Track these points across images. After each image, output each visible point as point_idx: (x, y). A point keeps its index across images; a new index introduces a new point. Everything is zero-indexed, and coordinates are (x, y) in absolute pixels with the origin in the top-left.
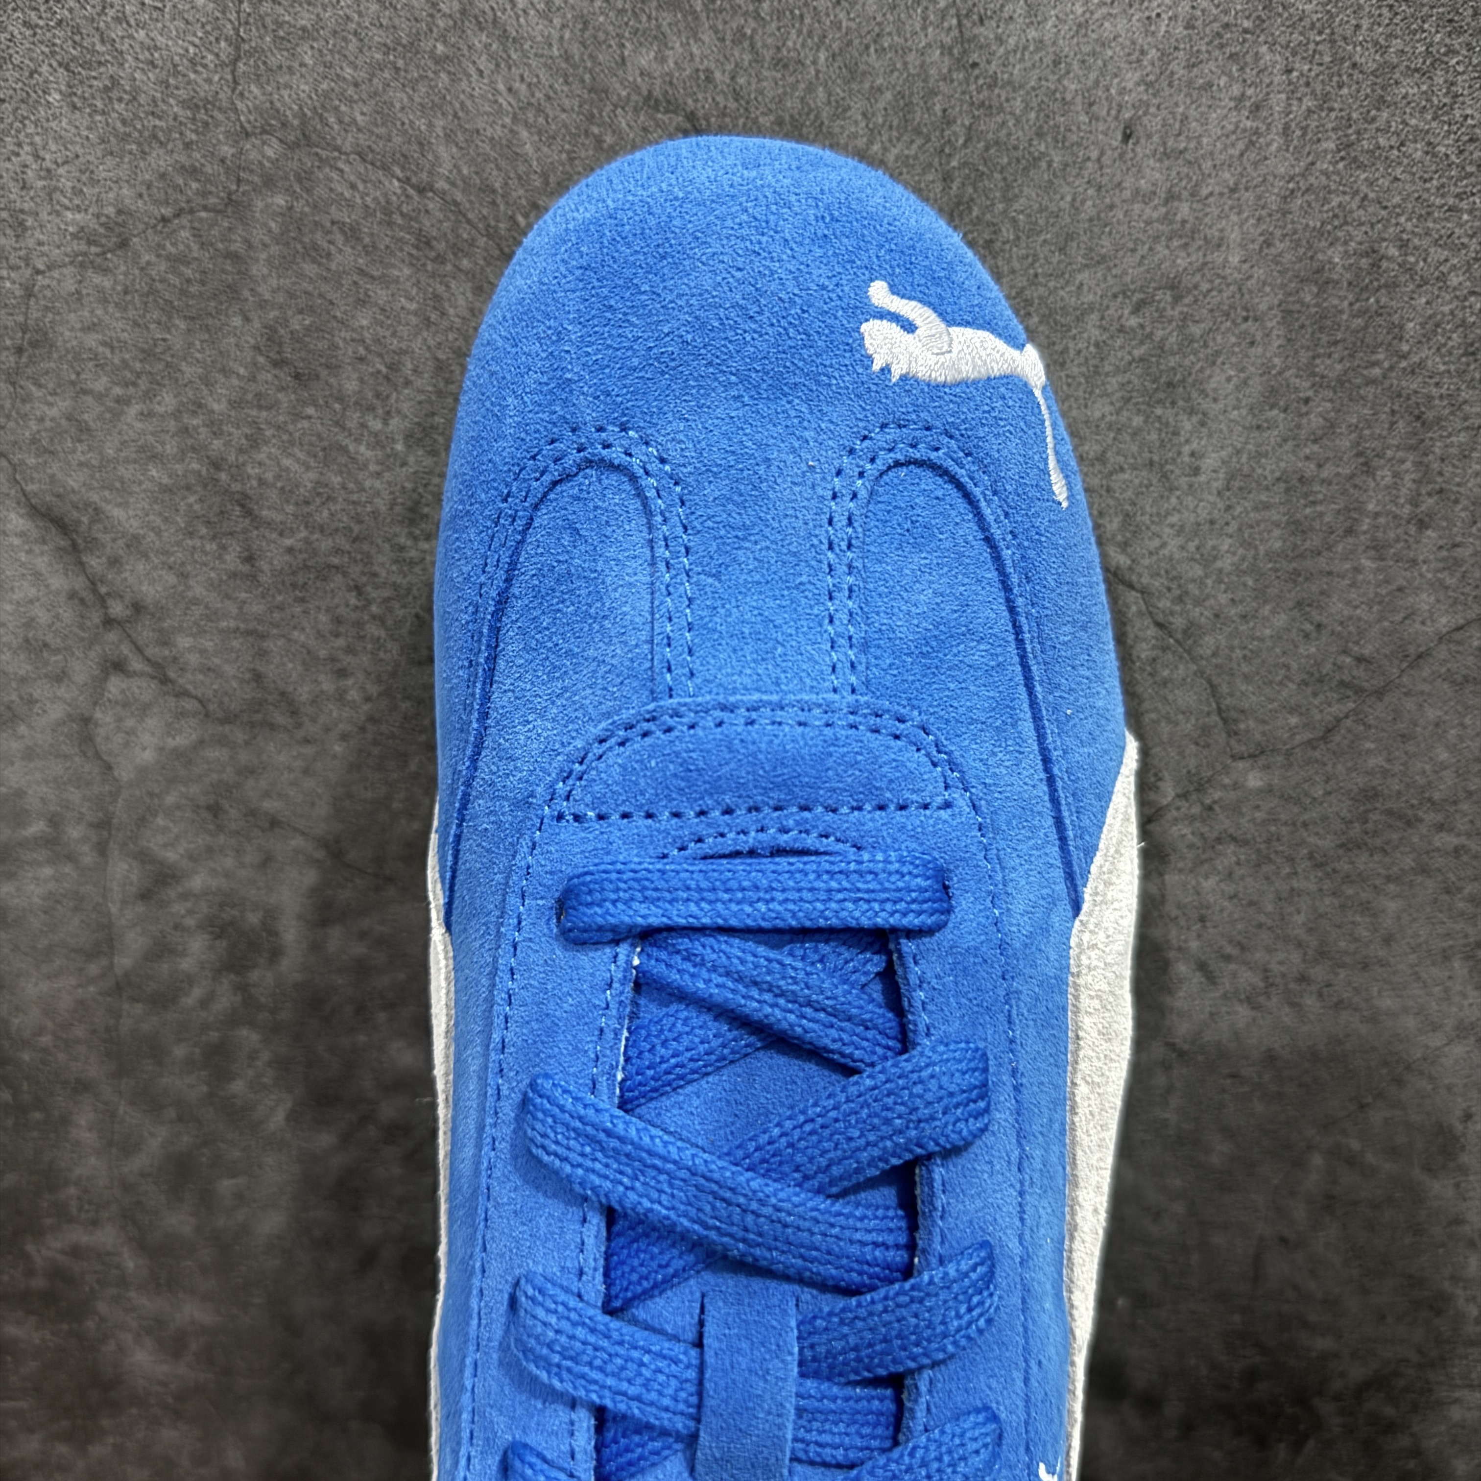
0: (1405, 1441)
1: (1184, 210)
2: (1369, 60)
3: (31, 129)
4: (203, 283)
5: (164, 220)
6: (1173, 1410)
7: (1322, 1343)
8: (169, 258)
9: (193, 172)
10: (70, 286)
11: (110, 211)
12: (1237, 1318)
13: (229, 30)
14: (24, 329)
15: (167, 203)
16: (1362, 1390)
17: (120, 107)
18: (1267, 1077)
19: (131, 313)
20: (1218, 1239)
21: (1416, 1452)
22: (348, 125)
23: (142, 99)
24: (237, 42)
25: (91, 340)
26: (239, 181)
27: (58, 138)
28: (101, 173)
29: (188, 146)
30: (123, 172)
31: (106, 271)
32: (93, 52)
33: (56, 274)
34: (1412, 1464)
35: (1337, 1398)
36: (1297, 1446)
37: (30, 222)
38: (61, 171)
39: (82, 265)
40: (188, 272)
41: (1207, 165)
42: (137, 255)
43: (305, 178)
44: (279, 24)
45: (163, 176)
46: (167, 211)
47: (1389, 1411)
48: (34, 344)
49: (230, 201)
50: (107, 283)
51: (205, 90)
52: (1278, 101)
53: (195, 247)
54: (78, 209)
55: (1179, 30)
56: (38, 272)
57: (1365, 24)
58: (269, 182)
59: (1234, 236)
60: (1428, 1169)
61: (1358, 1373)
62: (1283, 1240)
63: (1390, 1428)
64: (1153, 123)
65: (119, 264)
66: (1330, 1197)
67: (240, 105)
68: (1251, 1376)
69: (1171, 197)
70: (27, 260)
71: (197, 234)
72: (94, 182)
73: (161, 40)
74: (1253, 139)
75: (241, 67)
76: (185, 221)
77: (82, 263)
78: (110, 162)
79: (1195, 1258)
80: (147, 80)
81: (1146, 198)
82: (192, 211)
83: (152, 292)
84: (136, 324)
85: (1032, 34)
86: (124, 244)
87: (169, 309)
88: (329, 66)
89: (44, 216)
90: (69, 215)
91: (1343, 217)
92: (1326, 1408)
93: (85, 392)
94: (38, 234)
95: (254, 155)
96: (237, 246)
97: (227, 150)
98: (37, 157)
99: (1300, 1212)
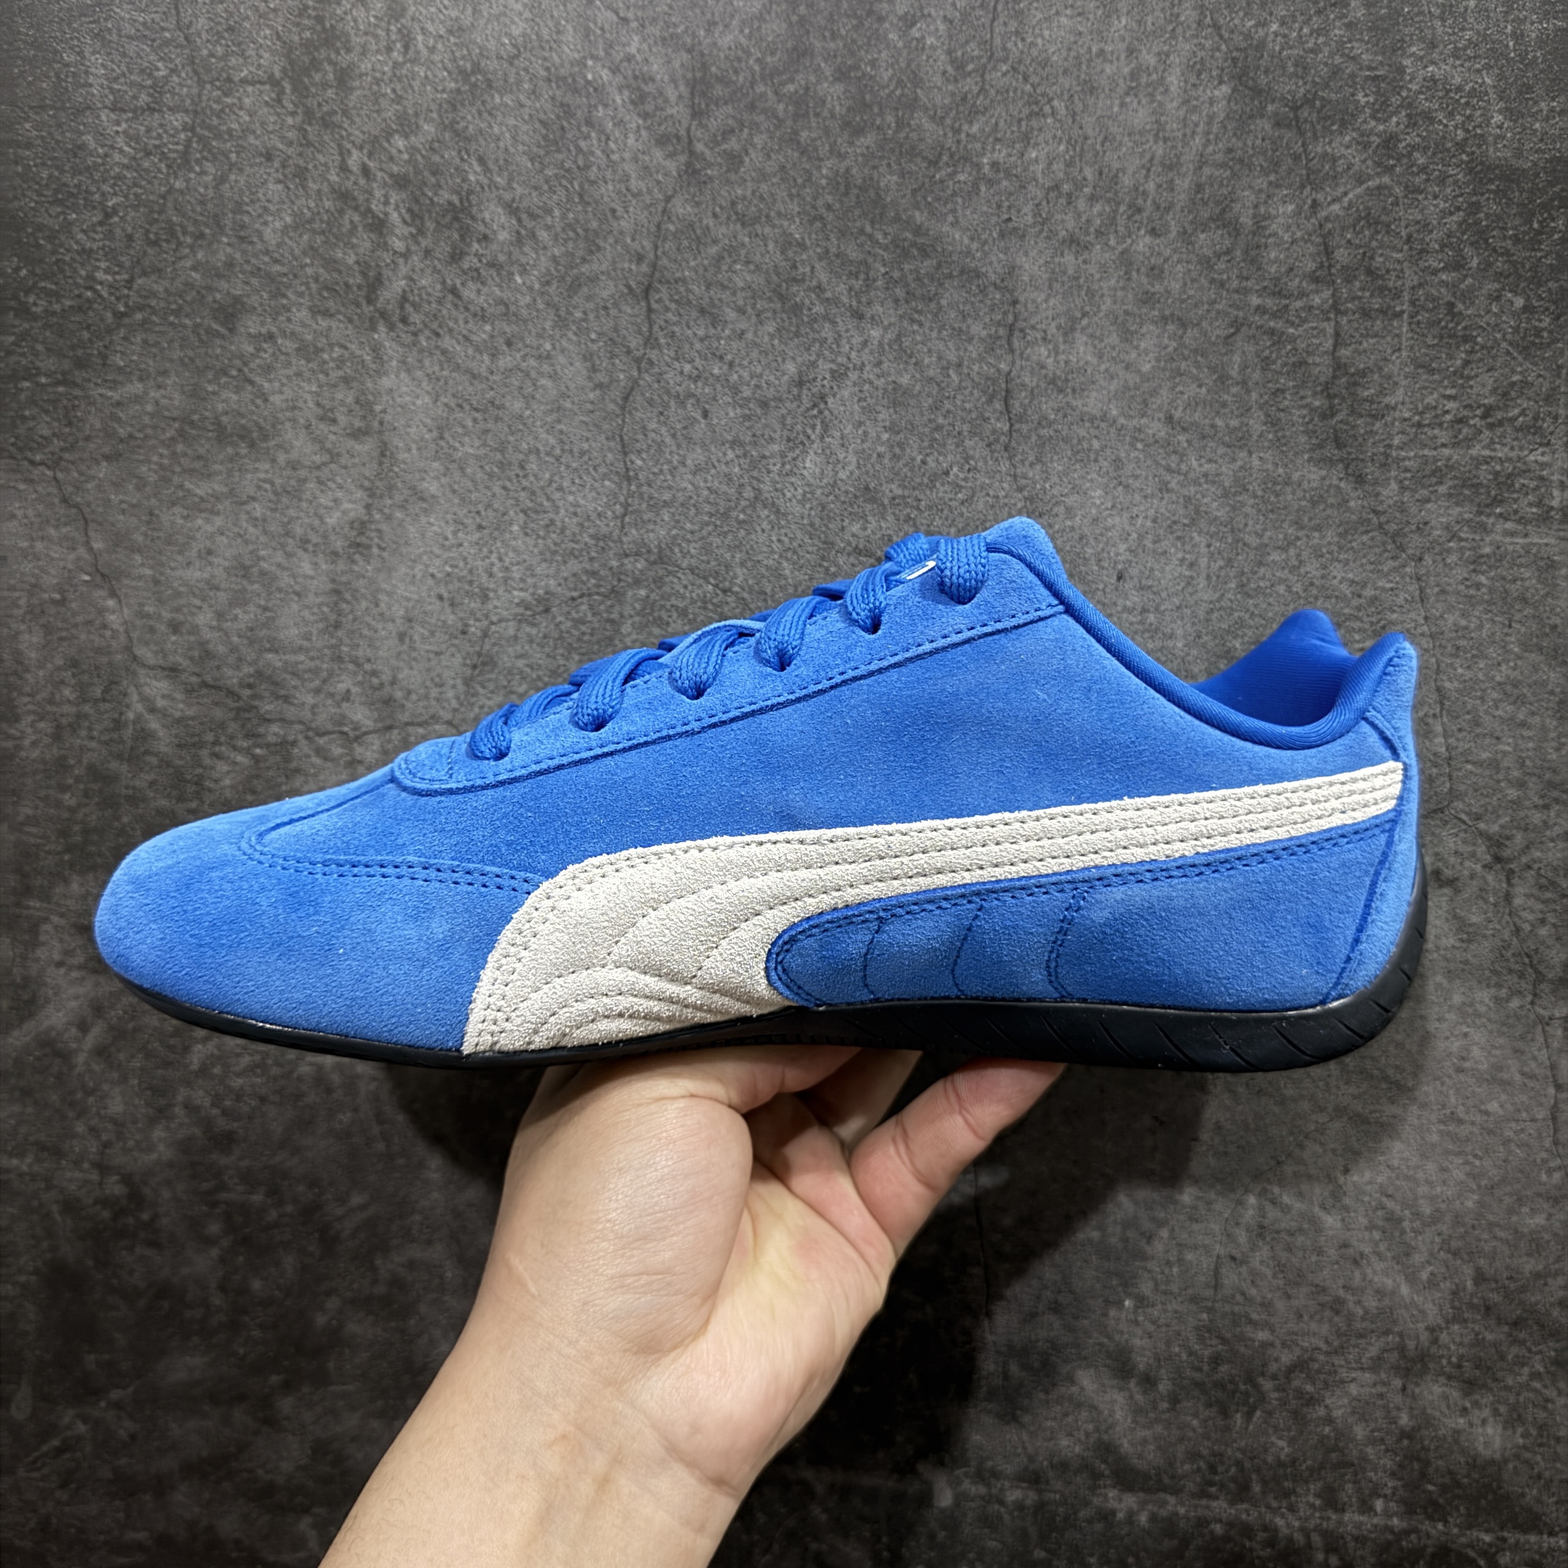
0: (1321, 1412)
1: (1151, 618)
2: (1253, 541)
3: (499, 544)
4: (592, 635)
5: (573, 599)
6: (1164, 1387)
7: (1262, 1335)
8: (573, 620)
9: (593, 574)
10: (511, 632)
11: (541, 592)
12: (1205, 1316)
13: (622, 499)
14: (479, 654)
15: (575, 589)
16: (1291, 1370)
17: (554, 536)
18: (1217, 1140)
19: (547, 650)
20: (1189, 1256)
21: (1329, 1420)
22: (685, 554)
23: (568, 532)
24: (626, 506)
25: (520, 663)
26: (619, 580)
27: (515, 550)
28: (538, 570)
29: (592, 559)
30: (552, 571)
31: (533, 625)
32: (541, 505)
33: (503, 625)
34: (1327, 1430)
35: (1274, 1377)
36: (1249, 1415)
37: (491, 595)
38: (515, 568)
39: (520, 621)
40: (583, 628)
41: (1164, 594)
42: (554, 617)
43: (659, 581)
44: (651, 498)
45: (575, 575)
46: (575, 594)
47: (1309, 1388)
48: (484, 664)
49: (613, 590)
50: (534, 631)
51: (604, 530)
52: (1203, 562)
53: (589, 615)
54: (522, 590)
55: (1149, 524)
56: (492, 623)
57: (1251, 523)
58: (637, 582)
59: (1180, 632)
60: (1323, 1207)
61: (1286, 1358)
62: (1233, 1258)
63: (1311, 1401)
64: (1134, 571)
65: (543, 623)
66: (1262, 1227)
67: (625, 539)
68: (1216, 1360)
69: (1144, 611)
70: (487, 616)
71: (591, 607)
72: (533, 576)
73: (582, 502)
74: (1190, 581)
75: (627, 519)
76: (585, 600)
77: (520, 620)
78: (544, 565)
79: (1175, 1270)
80: (572, 523)
81: (1129, 611)
82: (590, 595)
83: (561, 638)
84: (548, 656)
85: (1068, 523)
86: (547, 611)
87: (570, 649)
88: (678, 522)
89: (501, 592)
90: (516, 593)
91: (1241, 623)
92: (1267, 1385)
93: (512, 692)
94: (496, 603)
95: (629, 567)
96: (615, 616)
97: (614, 563)
98: (501, 560)
99: (1242, 1237)
